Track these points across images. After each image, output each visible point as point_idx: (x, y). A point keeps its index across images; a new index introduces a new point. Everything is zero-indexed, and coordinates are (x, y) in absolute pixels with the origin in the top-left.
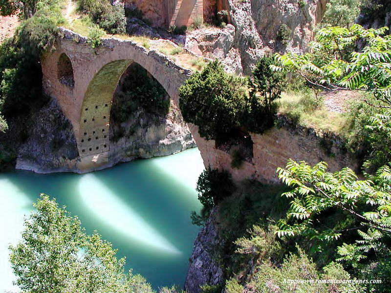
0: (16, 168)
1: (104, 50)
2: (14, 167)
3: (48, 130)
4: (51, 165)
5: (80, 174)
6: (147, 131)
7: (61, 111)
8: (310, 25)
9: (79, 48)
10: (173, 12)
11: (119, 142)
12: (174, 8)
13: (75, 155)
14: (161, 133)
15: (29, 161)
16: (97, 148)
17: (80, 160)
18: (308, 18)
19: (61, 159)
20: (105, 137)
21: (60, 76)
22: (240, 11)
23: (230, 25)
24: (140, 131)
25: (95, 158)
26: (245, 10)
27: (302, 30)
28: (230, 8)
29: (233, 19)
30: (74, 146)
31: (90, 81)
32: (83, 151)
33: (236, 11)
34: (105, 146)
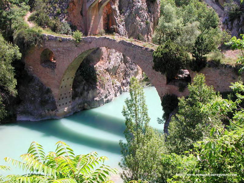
0: (17, 120)
1: (83, 43)
2: (16, 120)
3: (36, 95)
4: (41, 115)
5: (58, 119)
6: (88, 93)
7: (42, 84)
8: (151, 34)
9: (61, 45)
10: (89, 27)
11: (76, 100)
12: (90, 25)
13: (55, 108)
14: (95, 94)
15: (25, 115)
16: (66, 103)
17: (58, 111)
18: (150, 31)
19: (46, 111)
20: (70, 97)
21: (41, 63)
22: (121, 26)
23: (117, 34)
24: (86, 93)
25: (66, 109)
26: (123, 25)
27: (147, 37)
28: (116, 24)
29: (119, 30)
30: (54, 103)
31: (70, 62)
32: (60, 105)
33: (120, 26)
34: (70, 102)
